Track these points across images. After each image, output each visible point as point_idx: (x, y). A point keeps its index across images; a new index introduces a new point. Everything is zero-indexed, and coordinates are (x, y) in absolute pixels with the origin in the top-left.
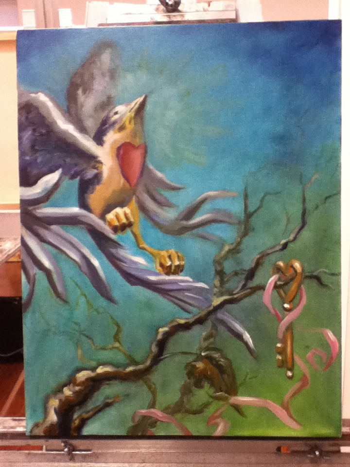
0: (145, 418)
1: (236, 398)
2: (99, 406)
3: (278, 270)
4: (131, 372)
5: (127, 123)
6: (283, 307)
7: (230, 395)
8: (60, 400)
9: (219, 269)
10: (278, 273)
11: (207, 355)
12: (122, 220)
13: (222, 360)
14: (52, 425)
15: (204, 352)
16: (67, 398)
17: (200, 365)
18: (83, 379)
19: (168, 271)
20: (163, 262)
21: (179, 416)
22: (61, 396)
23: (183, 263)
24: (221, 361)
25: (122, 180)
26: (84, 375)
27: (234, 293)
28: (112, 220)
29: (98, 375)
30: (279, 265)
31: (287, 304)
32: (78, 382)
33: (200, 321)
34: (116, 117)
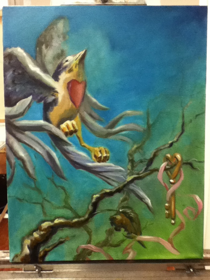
0: (84, 249)
1: (140, 236)
2: (56, 243)
3: (167, 159)
4: (76, 222)
5: (74, 67)
6: (170, 182)
7: (137, 235)
8: (31, 240)
9: (131, 158)
10: (167, 161)
11: (123, 211)
12: (70, 128)
13: (133, 214)
14: (26, 256)
15: (121, 209)
16: (36, 238)
17: (119, 217)
18: (46, 227)
19: (100, 160)
20: (96, 154)
21: (105, 248)
22: (32, 238)
23: (108, 155)
24: (131, 214)
25: (71, 103)
26: (46, 225)
27: (140, 173)
28: (64, 128)
29: (56, 224)
30: (168, 156)
31: (172, 180)
32: (42, 229)
33: (119, 191)
34: (67, 63)
